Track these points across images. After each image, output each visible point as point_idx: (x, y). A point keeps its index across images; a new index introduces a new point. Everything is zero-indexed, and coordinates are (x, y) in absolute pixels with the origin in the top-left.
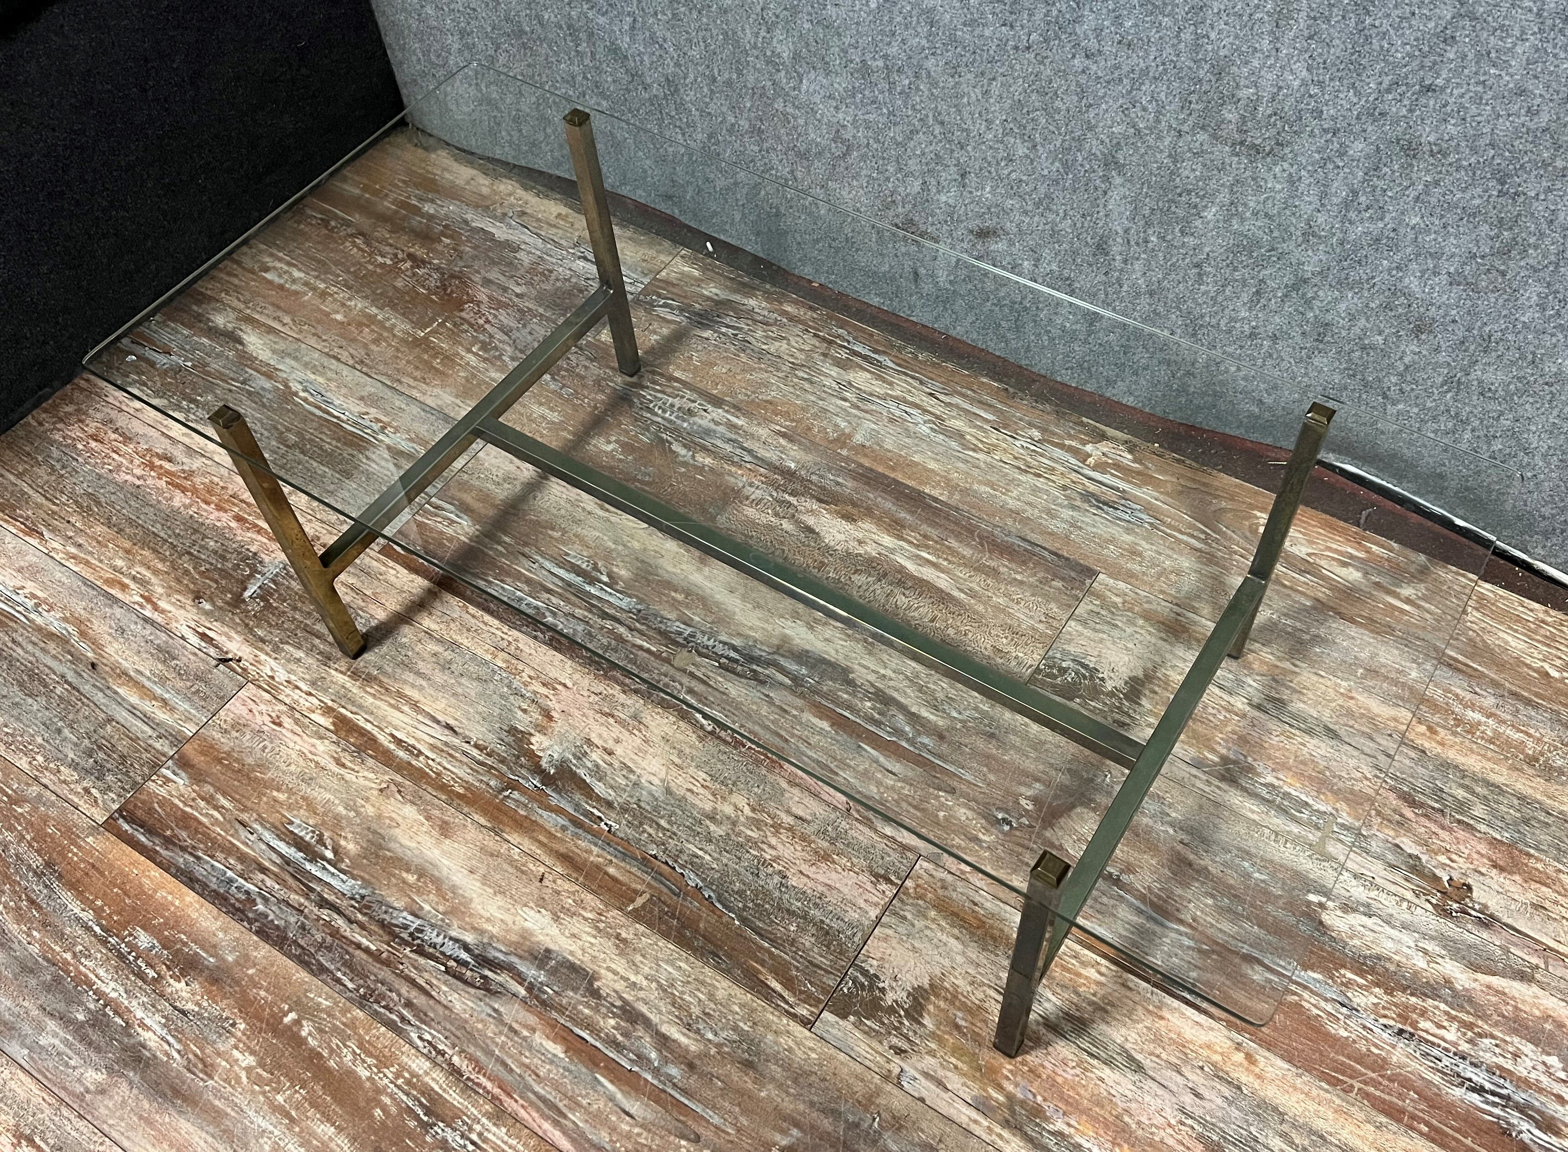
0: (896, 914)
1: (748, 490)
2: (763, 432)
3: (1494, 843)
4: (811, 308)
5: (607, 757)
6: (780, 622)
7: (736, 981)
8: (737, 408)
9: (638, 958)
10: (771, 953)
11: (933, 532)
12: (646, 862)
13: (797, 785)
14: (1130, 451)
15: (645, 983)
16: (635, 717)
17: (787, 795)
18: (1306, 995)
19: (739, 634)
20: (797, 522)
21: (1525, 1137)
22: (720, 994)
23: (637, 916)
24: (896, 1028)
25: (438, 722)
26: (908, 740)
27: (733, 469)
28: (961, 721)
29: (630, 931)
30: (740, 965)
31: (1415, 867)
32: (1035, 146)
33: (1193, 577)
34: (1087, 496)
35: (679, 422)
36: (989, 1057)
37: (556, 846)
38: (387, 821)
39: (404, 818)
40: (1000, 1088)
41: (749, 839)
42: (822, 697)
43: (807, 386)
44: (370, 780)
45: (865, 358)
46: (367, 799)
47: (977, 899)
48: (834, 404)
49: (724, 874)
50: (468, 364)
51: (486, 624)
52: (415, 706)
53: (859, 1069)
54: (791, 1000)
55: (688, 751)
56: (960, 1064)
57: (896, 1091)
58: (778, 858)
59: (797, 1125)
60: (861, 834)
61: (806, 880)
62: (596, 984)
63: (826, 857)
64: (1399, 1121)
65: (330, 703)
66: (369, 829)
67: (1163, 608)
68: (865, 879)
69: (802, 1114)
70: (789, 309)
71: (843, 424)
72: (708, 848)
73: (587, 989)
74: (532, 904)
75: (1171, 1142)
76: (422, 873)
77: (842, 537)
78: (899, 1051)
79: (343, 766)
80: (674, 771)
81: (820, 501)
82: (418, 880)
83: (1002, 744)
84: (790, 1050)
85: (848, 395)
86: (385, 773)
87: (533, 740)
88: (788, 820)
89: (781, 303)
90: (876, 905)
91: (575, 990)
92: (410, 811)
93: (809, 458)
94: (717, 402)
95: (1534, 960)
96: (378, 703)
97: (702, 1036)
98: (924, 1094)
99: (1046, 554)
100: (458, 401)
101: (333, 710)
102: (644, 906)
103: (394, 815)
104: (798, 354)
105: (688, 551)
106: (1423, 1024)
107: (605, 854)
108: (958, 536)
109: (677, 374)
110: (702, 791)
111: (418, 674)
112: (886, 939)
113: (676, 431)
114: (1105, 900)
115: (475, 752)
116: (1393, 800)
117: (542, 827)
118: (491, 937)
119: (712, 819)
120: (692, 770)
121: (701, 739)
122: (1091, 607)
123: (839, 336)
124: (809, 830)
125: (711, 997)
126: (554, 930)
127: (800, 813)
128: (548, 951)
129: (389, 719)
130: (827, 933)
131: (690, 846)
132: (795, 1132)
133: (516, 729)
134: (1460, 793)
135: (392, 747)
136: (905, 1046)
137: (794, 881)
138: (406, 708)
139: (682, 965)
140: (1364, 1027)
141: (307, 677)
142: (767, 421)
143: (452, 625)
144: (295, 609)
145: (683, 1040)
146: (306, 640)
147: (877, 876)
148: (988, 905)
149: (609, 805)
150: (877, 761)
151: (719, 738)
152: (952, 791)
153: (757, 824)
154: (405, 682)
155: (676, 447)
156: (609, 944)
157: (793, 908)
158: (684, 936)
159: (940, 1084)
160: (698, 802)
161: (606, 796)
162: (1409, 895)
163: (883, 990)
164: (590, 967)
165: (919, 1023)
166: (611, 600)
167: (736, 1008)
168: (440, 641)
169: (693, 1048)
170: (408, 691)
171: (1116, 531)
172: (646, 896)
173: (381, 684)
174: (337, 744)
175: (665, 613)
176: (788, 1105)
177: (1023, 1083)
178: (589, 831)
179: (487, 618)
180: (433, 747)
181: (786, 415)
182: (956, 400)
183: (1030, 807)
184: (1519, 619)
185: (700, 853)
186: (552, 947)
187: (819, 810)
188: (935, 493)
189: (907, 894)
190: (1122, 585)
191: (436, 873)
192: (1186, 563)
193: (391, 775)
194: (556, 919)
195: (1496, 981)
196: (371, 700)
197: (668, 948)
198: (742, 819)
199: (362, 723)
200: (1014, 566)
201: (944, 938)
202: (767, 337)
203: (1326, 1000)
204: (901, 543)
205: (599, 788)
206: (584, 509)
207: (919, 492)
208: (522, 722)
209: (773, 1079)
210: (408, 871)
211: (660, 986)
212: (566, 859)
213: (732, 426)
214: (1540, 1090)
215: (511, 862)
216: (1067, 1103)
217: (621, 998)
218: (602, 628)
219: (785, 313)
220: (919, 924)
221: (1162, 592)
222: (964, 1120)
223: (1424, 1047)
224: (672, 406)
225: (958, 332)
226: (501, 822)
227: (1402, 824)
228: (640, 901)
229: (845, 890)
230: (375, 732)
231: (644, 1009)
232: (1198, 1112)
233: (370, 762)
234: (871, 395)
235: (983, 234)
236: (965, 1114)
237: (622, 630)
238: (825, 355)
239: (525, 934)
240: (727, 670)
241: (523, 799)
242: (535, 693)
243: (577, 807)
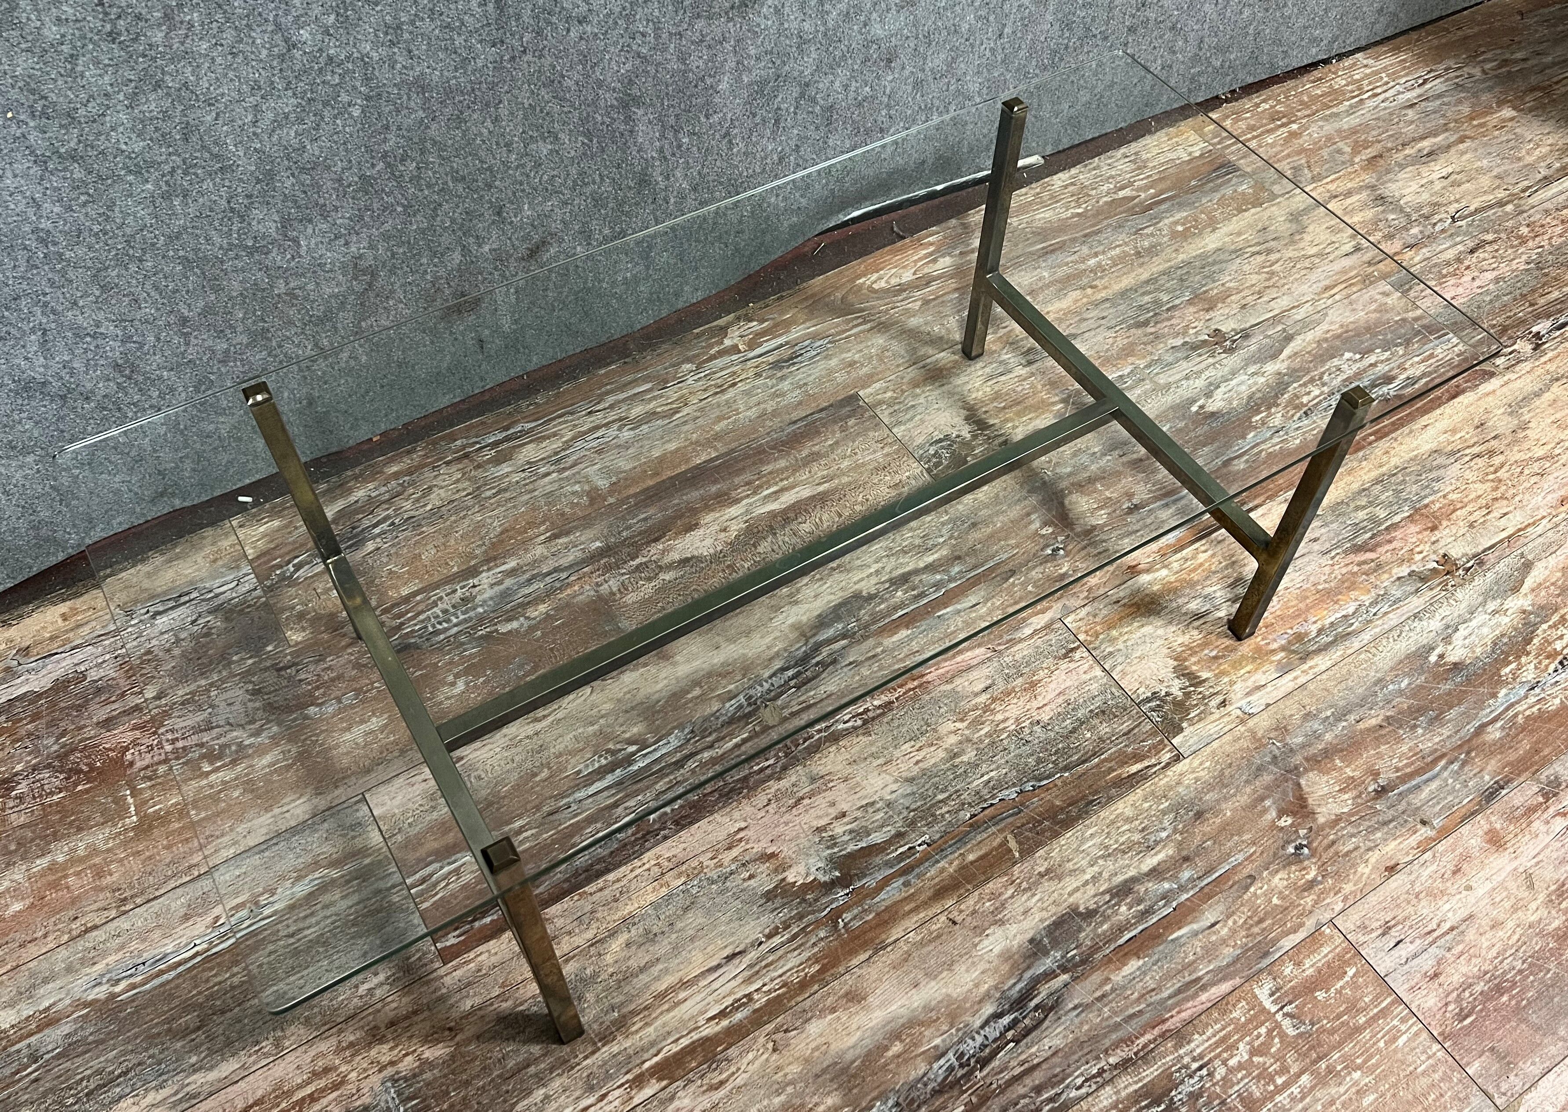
0: (1105, 657)
1: (604, 589)
2: (539, 551)
3: (1190, 302)
4: (409, 452)
5: (845, 820)
6: (776, 623)
7: (1120, 796)
8: (491, 559)
9: (1070, 866)
10: (1105, 760)
11: (747, 476)
12: (975, 825)
13: (953, 677)
14: (751, 321)
15: (1096, 869)
16: (813, 780)
17: (959, 689)
18: (1263, 447)
19: (771, 659)
20: (670, 567)
21: (1392, 393)
22: (1129, 812)
23: (1027, 851)
24: (1204, 698)
25: (719, 966)
26: (950, 581)
27: (569, 591)
28: (950, 538)
29: (1041, 860)
30: (1108, 787)
31: (1195, 347)
32: (556, 138)
33: (894, 343)
34: (777, 365)
35: (472, 614)
36: (1246, 647)
37: (923, 897)
38: (816, 1054)
39: (821, 1035)
40: (1273, 652)
41: (988, 735)
42: (874, 623)
43: (507, 495)
44: (756, 1058)
45: (507, 439)
46: (779, 1068)
47: (1114, 598)
48: (546, 485)
49: (1015, 766)
50: (224, 783)
51: (618, 880)
52: (685, 984)
53: (1228, 737)
54: (1153, 761)
55: (874, 749)
56: (1248, 669)
57: (1255, 719)
58: (1017, 719)
59: (1262, 799)
60: (1022, 651)
61: (1047, 708)
62: (1082, 909)
63: (1033, 685)
64: (1364, 447)
65: (629, 1076)
66: (817, 1076)
67: (912, 373)
68: (1064, 665)
69: (1255, 791)
70: (395, 469)
71: (577, 488)
72: (984, 770)
73: (1084, 919)
74: (977, 940)
75: (1344, 570)
76: (896, 1036)
77: (708, 542)
78: (1223, 703)
79: (722, 1083)
80: (891, 768)
81: (656, 540)
82: (902, 1041)
83: (986, 522)
84: (1197, 780)
85: (543, 470)
86: (755, 1039)
87: (790, 879)
88: (983, 698)
89: (381, 472)
90: (1091, 667)
91: (1080, 930)
92: (815, 1028)
93: (600, 527)
94: (473, 572)
95: (1279, 328)
96: (659, 1023)
97: (1162, 840)
98: (1263, 702)
99: (817, 416)
100: (277, 811)
101: (642, 1075)
102: (1020, 843)
103: (813, 1045)
104: (460, 486)
105: (645, 665)
106: (1305, 400)
107: (951, 857)
108: (762, 462)
109: (405, 592)
110: (922, 754)
111: (642, 969)
112: (1124, 673)
113: (481, 620)
114: (1149, 521)
115: (777, 940)
116: (1140, 331)
117: (896, 903)
118: (996, 988)
119: (956, 756)
120: (897, 753)
121: (868, 733)
122: (887, 412)
123: (464, 447)
124: (1001, 685)
125: (1129, 820)
126: (1013, 929)
127: (981, 686)
128: (1031, 941)
129: (686, 1017)
130: (1103, 712)
131: (976, 783)
132: (1268, 803)
133: (768, 892)
134: (1147, 298)
135: (725, 1023)
136: (1220, 698)
137: (1045, 717)
138: (682, 995)
139: (1090, 832)
140: (1297, 429)
141: (578, 1093)
142: (526, 544)
143: (599, 915)
144: (467, 1083)
145: (1161, 856)
146: (522, 1081)
147: (1065, 656)
148: (1122, 594)
149: (899, 835)
150: (959, 612)
151: (873, 719)
152: (1013, 573)
153: (977, 723)
154: (647, 986)
155: (504, 628)
156: (1046, 884)
157: (1070, 728)
158: (1062, 821)
159: (1259, 688)
160: (933, 761)
161: (889, 835)
162: (1211, 360)
163: (1168, 694)
164: (1062, 909)
165: (1204, 681)
166: (664, 751)
167: (1146, 805)
168: (613, 934)
169: (1170, 852)
170: (662, 986)
171: (822, 365)
172: (1010, 837)
173: (634, 1013)
174: (691, 1081)
175: (708, 711)
176: (1244, 799)
177: (1274, 636)
178: (920, 862)
179: (611, 877)
180: (748, 981)
181: (531, 524)
182: (611, 399)
183: (1051, 530)
184: (1030, 203)
185: (986, 778)
186: (1029, 936)
187: (985, 671)
188: (704, 457)
189: (1091, 643)
190: (877, 385)
191: (901, 1021)
192: (880, 340)
193: (761, 1036)
194: (1001, 923)
195: (1287, 352)
196: (651, 1029)
197: (1069, 838)
198: (967, 732)
199: (676, 1048)
200: (816, 441)
201: (1138, 634)
202: (418, 500)
203: (1271, 438)
204: (744, 502)
205: (877, 838)
206: (527, 737)
207: (697, 467)
208: (764, 881)
209: (1218, 801)
210: (887, 1048)
211: (1103, 857)
212: (940, 893)
213: (512, 572)
214: (1365, 371)
215: (922, 944)
216: (1299, 616)
217: (1103, 893)
218: (693, 771)
219: (396, 475)
220: (1121, 646)
221: (898, 366)
222: (1291, 686)
223: (1320, 408)
224: (445, 611)
225: (536, 362)
226: (872, 940)
227: (1157, 337)
228: (1013, 844)
229: (1068, 683)
230: (695, 1036)
231: (1120, 878)
232: (1328, 545)
233: (733, 1052)
234: (556, 453)
235: (534, 252)
236: (1287, 683)
237: (706, 755)
238: (479, 466)
239: (1006, 956)
240: (805, 684)
241: (856, 911)
242: (735, 859)
243: (888, 864)
